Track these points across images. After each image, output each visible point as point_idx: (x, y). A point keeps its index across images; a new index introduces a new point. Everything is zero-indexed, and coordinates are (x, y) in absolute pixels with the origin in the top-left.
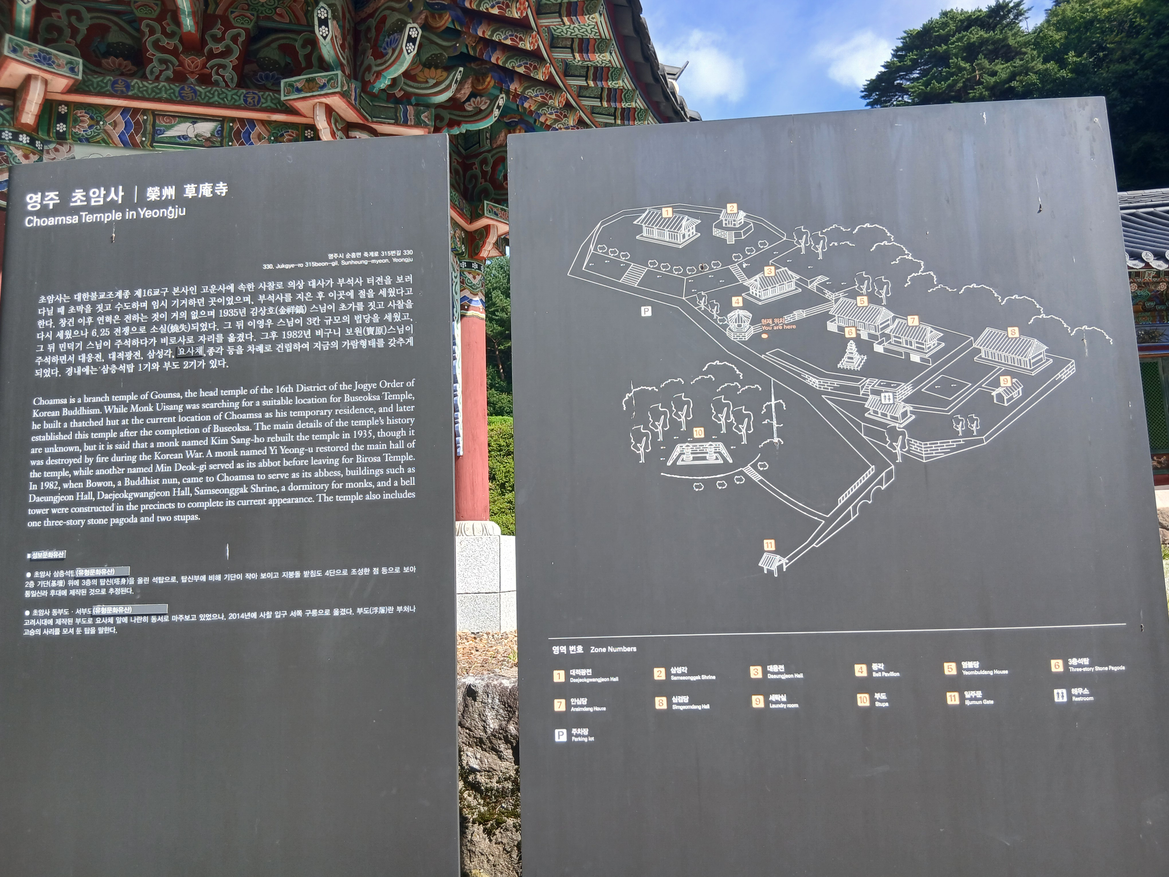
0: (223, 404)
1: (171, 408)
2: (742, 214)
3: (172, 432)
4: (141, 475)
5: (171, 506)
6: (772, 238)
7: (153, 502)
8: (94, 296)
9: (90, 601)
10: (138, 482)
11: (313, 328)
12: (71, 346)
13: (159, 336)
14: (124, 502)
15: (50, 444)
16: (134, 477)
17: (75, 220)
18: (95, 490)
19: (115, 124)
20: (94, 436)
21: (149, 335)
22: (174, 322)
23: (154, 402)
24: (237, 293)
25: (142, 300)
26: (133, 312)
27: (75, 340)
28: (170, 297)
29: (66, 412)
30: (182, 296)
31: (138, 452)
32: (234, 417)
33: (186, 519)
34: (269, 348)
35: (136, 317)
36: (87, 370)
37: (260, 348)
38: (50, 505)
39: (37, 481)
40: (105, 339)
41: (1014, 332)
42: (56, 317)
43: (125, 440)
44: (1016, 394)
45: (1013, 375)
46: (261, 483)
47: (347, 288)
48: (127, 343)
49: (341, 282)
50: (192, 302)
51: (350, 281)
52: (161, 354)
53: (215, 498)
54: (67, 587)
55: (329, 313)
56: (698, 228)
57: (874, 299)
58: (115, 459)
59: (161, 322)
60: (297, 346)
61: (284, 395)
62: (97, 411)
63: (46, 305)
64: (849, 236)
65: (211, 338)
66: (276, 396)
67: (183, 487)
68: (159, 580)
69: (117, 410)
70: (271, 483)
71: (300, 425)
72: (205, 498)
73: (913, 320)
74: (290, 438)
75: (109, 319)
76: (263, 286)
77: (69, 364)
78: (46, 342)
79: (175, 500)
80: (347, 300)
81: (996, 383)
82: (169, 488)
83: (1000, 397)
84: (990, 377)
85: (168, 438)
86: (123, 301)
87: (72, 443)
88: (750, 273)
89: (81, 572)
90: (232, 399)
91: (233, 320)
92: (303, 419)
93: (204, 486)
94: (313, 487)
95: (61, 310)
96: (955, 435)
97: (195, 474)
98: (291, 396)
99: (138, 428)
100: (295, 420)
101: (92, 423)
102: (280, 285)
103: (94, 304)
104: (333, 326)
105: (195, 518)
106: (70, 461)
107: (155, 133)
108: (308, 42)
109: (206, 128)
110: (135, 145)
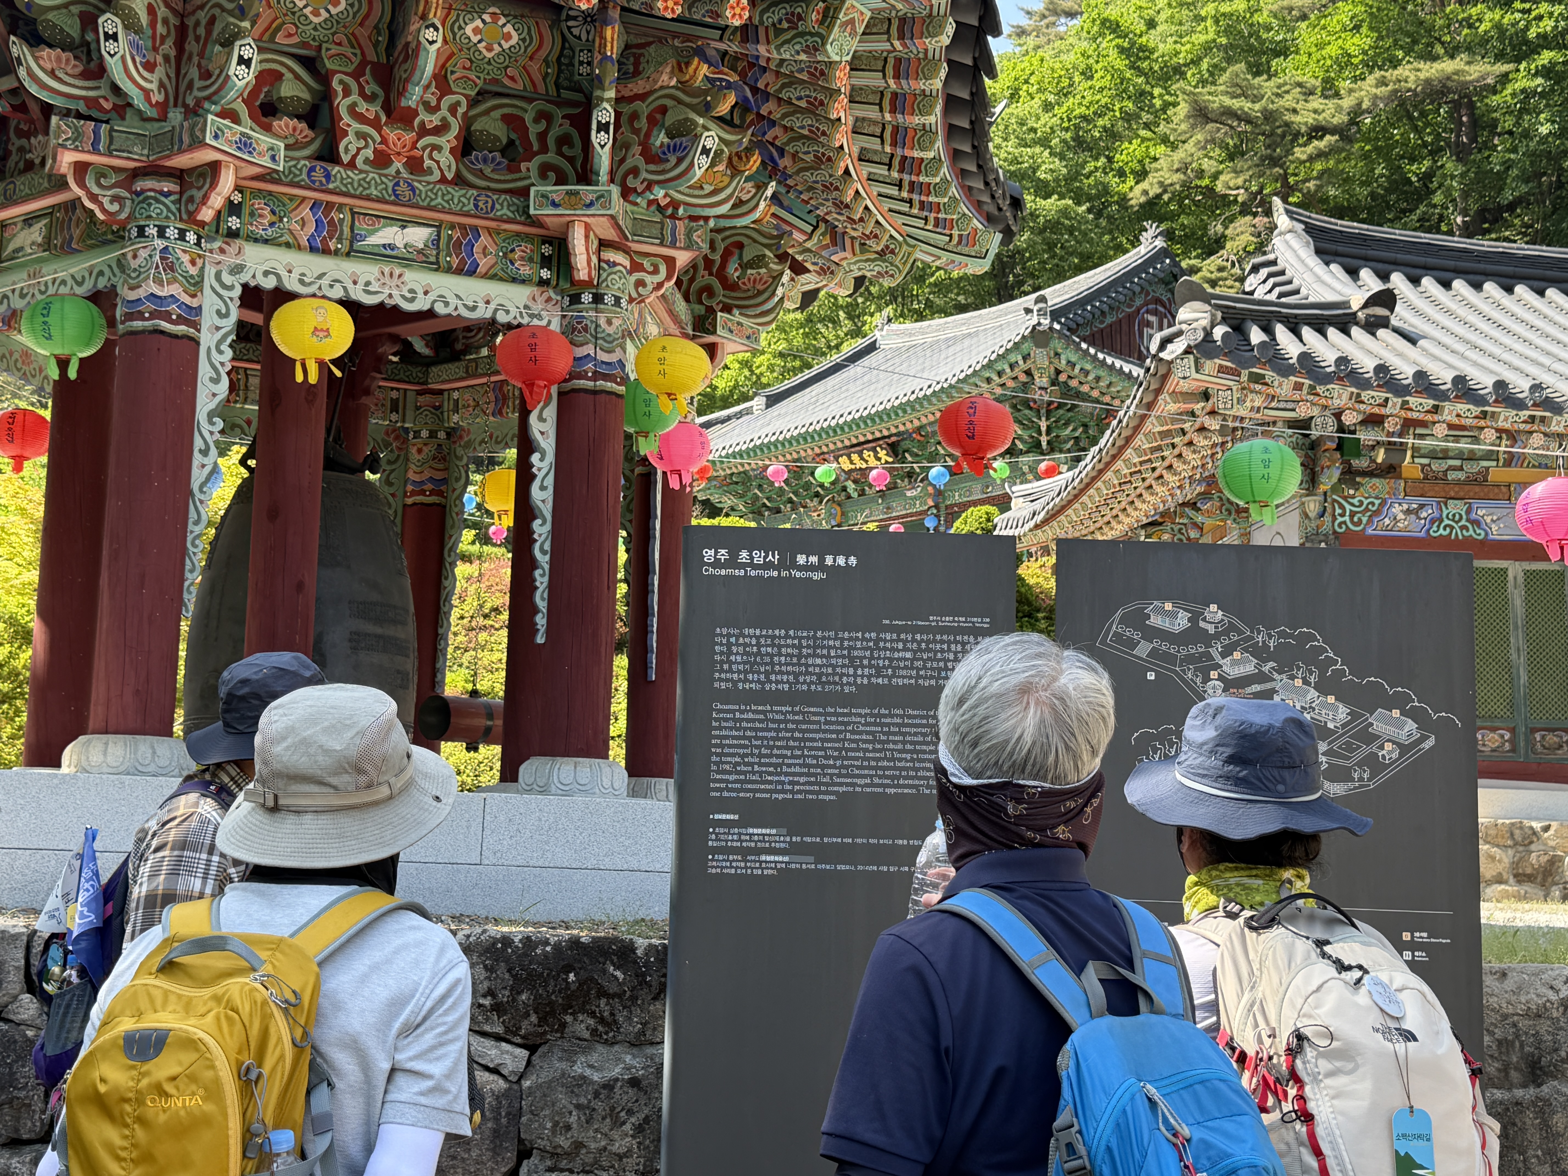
0: (854, 719)
1: (816, 718)
2: (1220, 613)
3: (817, 736)
4: (795, 765)
5: (816, 788)
6: (1240, 632)
7: (803, 784)
8: (758, 632)
9: (759, 852)
10: (793, 770)
11: (918, 669)
12: (741, 667)
13: (807, 666)
14: (782, 783)
15: (726, 737)
16: (789, 766)
17: (742, 573)
18: (761, 773)
19: (303, 223)
20: (760, 734)
21: (800, 665)
22: (818, 656)
23: (804, 713)
24: (864, 639)
25: (794, 638)
26: (787, 646)
27: (745, 663)
28: (815, 638)
29: (738, 715)
30: (824, 638)
31: (792, 748)
32: (861, 728)
33: (827, 798)
34: (886, 681)
35: (789, 650)
36: (753, 685)
37: (880, 681)
38: (727, 781)
39: (715, 763)
40: (766, 664)
41: (1396, 713)
42: (729, 645)
43: (783, 738)
44: (1395, 755)
45: (1394, 743)
46: (880, 777)
47: (942, 642)
48: (784, 668)
49: (938, 637)
50: (831, 643)
51: (945, 637)
52: (808, 679)
53: (847, 785)
54: (740, 840)
55: (929, 659)
56: (1189, 620)
57: (1306, 682)
58: (775, 751)
59: (808, 656)
60: (906, 681)
61: (897, 716)
62: (762, 717)
63: (721, 635)
64: (1291, 636)
65: (845, 671)
66: (891, 716)
67: (825, 775)
68: (808, 839)
69: (777, 717)
70: (887, 777)
71: (908, 738)
72: (841, 784)
73: (1331, 699)
74: (900, 746)
75: (769, 650)
76: (882, 636)
77: (740, 680)
78: (722, 662)
79: (820, 784)
80: (942, 651)
81: (1382, 747)
82: (815, 775)
83: (1384, 757)
84: (1378, 743)
85: (813, 740)
86: (780, 637)
87: (744, 737)
88: (1224, 655)
89: (751, 831)
90: (860, 715)
91: (861, 658)
92: (910, 734)
93: (839, 775)
94: (917, 782)
95: (733, 640)
96: (1353, 780)
97: (834, 767)
98: (902, 717)
99: (793, 731)
100: (904, 734)
101: (758, 725)
102: (895, 636)
103: (758, 638)
104: (932, 669)
105: (832, 797)
106: (741, 751)
107: (354, 238)
108: (542, 116)
109: (418, 236)
110: (326, 251)
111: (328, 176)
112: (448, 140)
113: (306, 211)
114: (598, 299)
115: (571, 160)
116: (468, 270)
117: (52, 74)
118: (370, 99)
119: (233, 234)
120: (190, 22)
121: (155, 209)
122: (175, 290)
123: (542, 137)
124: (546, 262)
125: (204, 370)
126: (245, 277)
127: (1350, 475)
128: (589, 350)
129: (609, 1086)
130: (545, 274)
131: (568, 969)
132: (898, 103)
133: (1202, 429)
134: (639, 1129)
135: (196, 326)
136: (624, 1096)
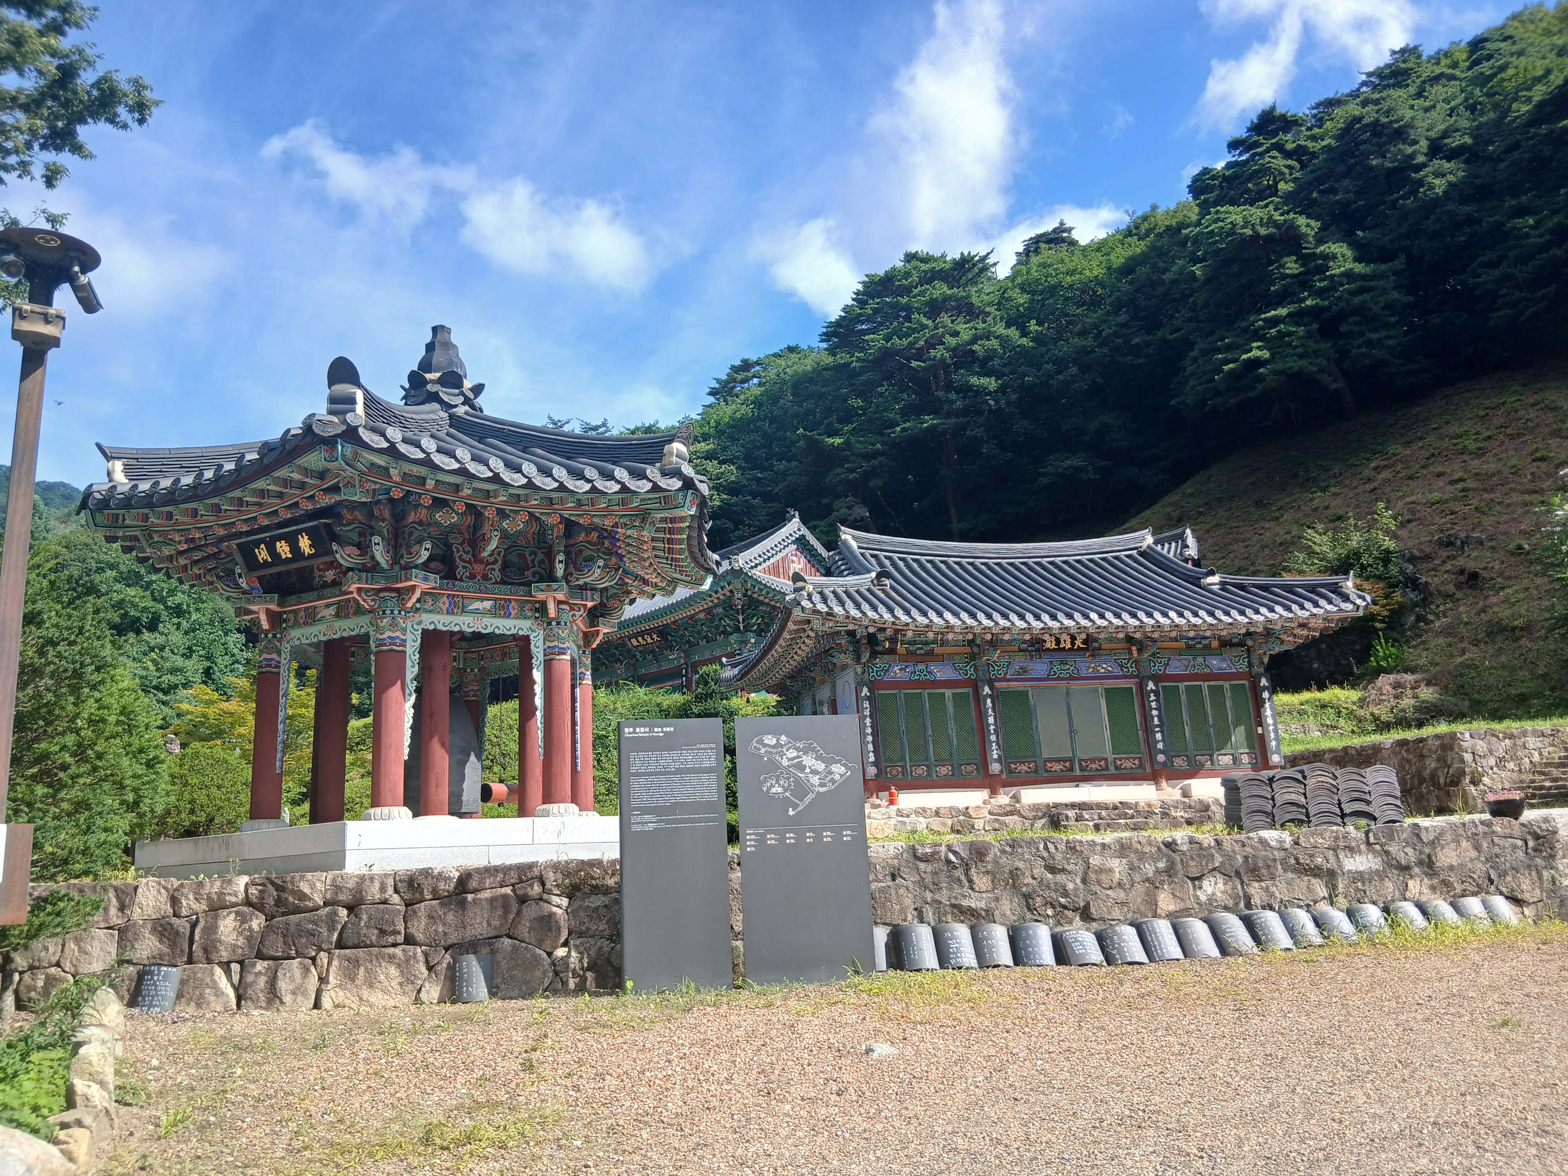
1: (663, 779)
5: (664, 801)
7: (660, 800)
10: (656, 796)
14: (653, 801)
18: (646, 798)
19: (444, 603)
20: (646, 786)
27: (640, 764)
31: (656, 789)
36: (643, 771)
40: (647, 763)
48: (652, 764)
52: (660, 767)
58: (651, 791)
62: (646, 780)
68: (663, 818)
69: (651, 780)
75: (647, 759)
82: (664, 797)
101: (645, 783)
107: (464, 607)
108: (533, 553)
109: (488, 604)
110: (453, 613)
111: (454, 585)
112: (497, 566)
113: (445, 599)
114: (558, 623)
115: (544, 570)
116: (507, 616)
117: (349, 556)
118: (467, 553)
119: (418, 610)
120: (400, 531)
121: (389, 604)
122: (398, 634)
123: (533, 561)
124: (537, 610)
125: (409, 663)
126: (423, 626)
127: (874, 654)
128: (556, 643)
129: (597, 908)
130: (537, 615)
131: (580, 871)
132: (671, 531)
133: (808, 636)
134: (608, 922)
135: (405, 646)
136: (602, 911)
